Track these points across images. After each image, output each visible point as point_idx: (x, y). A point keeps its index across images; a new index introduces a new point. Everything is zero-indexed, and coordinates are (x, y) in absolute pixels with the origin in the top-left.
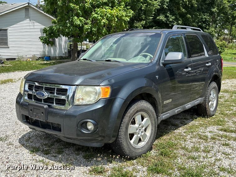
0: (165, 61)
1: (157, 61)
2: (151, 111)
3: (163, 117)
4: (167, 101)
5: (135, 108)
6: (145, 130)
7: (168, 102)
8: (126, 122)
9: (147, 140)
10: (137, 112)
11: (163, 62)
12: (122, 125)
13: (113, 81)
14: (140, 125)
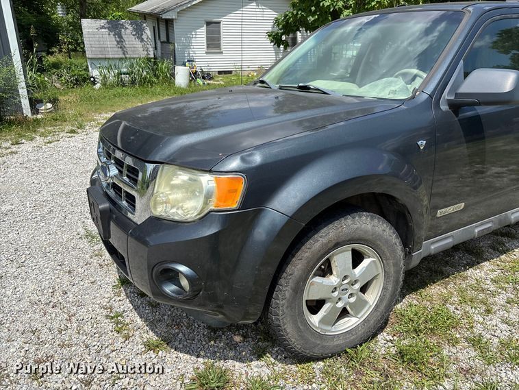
0: (457, 95)
1: (431, 96)
2: (387, 241)
3: (432, 247)
4: (448, 208)
5: (331, 235)
6: (364, 289)
7: (451, 211)
8: (296, 273)
9: (365, 313)
10: (337, 245)
11: (453, 98)
12: (282, 281)
13: (257, 159)
14: (346, 277)
